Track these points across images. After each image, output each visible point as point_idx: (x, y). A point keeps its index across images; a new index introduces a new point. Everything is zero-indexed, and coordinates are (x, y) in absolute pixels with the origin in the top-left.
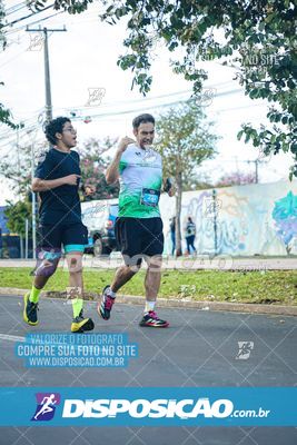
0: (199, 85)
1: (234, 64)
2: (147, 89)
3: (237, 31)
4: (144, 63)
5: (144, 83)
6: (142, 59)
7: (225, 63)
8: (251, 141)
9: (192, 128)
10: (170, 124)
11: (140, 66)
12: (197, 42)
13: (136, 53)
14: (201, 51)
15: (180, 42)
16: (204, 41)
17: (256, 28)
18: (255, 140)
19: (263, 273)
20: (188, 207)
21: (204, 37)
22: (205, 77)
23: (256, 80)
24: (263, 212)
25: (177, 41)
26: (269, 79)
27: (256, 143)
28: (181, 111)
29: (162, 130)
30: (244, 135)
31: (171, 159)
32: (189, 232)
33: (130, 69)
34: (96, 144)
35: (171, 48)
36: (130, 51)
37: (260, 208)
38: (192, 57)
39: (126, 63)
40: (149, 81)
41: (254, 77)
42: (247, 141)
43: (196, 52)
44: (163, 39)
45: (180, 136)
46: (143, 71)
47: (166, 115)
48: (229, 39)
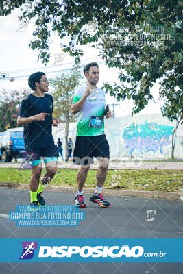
0: (78, 59)
1: (99, 47)
2: (47, 61)
3: (101, 27)
4: (45, 46)
5: (45, 58)
6: (44, 44)
7: (93, 46)
8: (109, 92)
9: (75, 85)
10: (62, 82)
11: (43, 47)
12: (77, 34)
13: (40, 40)
14: (79, 38)
15: (66, 34)
16: (81, 33)
17: (112, 25)
18: (111, 92)
19: (116, 171)
20: (73, 131)
21: (81, 31)
22: (82, 54)
23: (112, 56)
24: (117, 135)
25: (65, 32)
26: (119, 56)
27: (112, 94)
28: (68, 75)
29: (57, 86)
30: (105, 89)
31: (62, 103)
32: (70, 146)
33: (36, 49)
34: (17, 94)
35: (61, 37)
36: (37, 38)
37: (116, 132)
38: (74, 42)
39: (34, 45)
40: (48, 56)
41: (111, 55)
42: (106, 92)
43: (77, 39)
44: (56, 31)
45: (68, 89)
46: (44, 50)
47: (60, 77)
48: (96, 32)
